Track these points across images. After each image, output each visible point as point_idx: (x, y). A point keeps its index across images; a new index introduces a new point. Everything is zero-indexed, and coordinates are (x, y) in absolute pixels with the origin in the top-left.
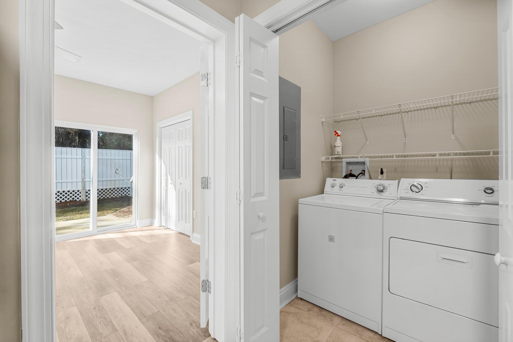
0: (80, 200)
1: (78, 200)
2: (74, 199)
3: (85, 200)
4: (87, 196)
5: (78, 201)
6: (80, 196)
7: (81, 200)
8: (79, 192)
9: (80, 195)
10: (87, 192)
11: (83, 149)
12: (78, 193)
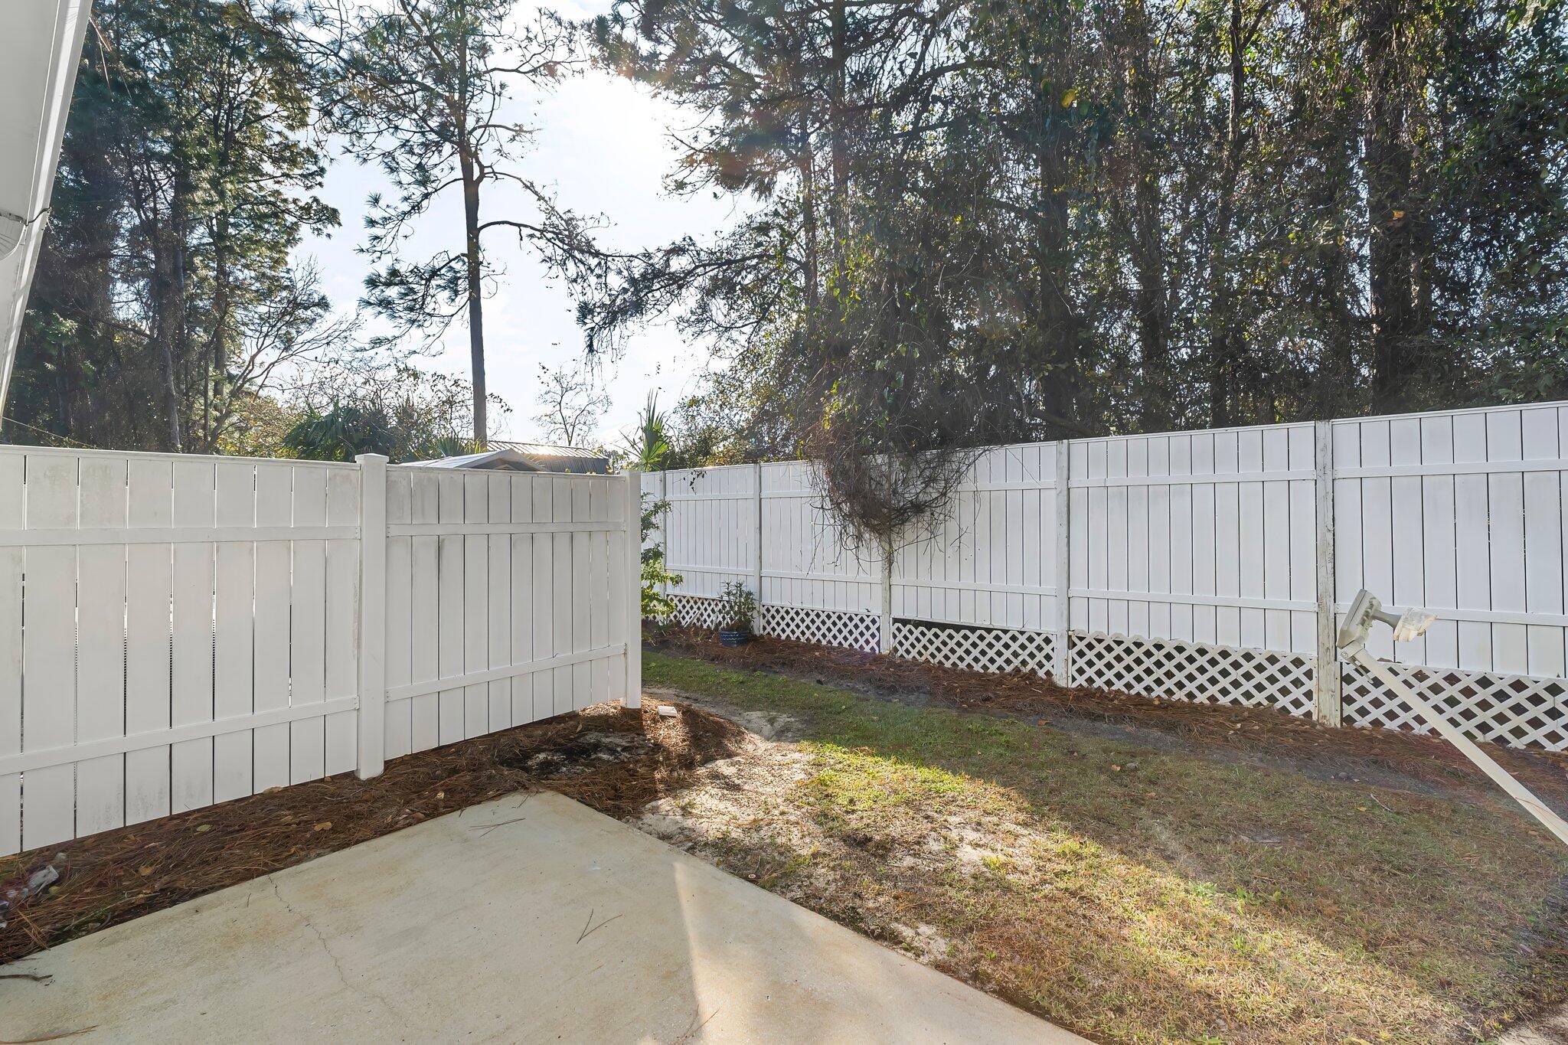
0: (1309, 714)
1: (1297, 713)
2: (1278, 705)
3: (1335, 721)
4: (1349, 700)
5: (1295, 719)
6: (1309, 695)
7: (1315, 717)
8: (1304, 668)
9: (1309, 685)
10: (1348, 679)
11: (1323, 427)
12: (1298, 673)
